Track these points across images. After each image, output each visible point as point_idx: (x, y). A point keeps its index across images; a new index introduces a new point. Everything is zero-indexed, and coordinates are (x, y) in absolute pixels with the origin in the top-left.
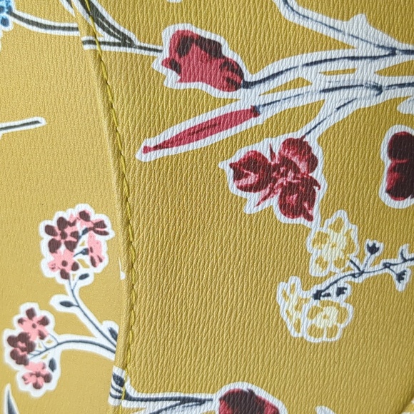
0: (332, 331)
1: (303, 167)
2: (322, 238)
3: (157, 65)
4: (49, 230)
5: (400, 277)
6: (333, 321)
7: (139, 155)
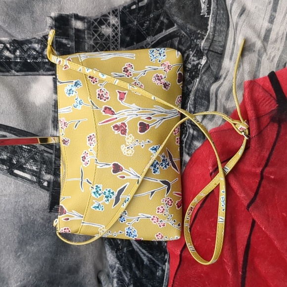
0: (131, 154)
1: (124, 127)
2: (128, 138)
3: (102, 111)
4: (88, 137)
5: (142, 146)
6: (131, 153)
7: (98, 124)
